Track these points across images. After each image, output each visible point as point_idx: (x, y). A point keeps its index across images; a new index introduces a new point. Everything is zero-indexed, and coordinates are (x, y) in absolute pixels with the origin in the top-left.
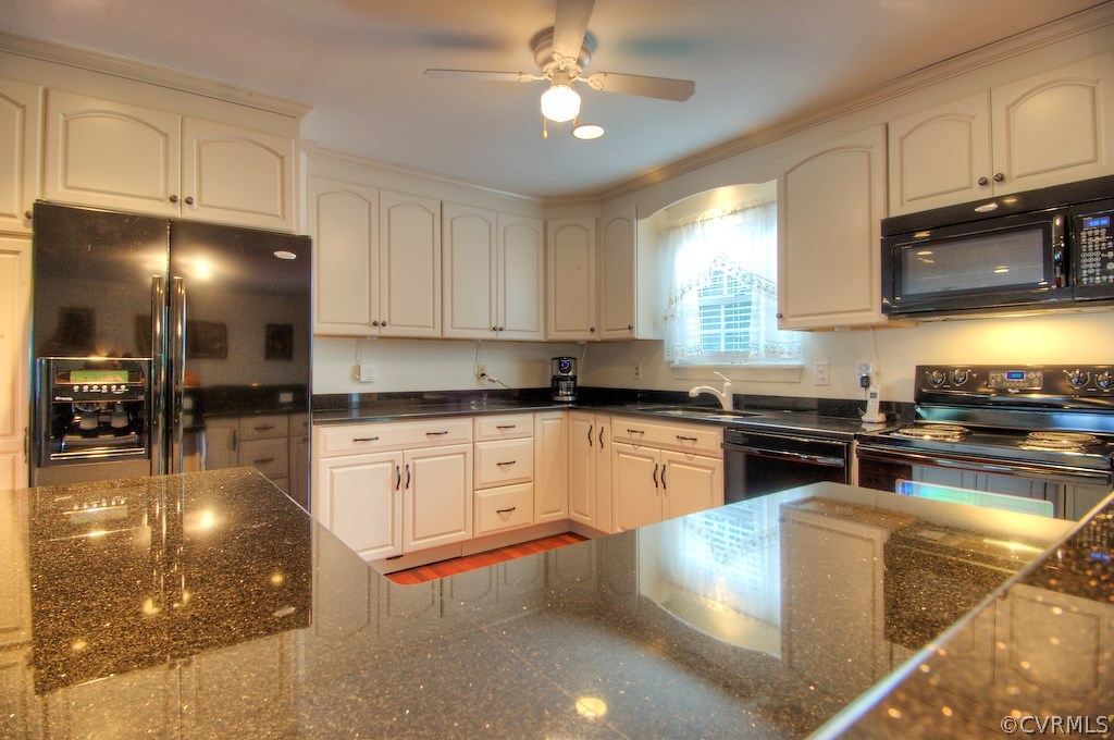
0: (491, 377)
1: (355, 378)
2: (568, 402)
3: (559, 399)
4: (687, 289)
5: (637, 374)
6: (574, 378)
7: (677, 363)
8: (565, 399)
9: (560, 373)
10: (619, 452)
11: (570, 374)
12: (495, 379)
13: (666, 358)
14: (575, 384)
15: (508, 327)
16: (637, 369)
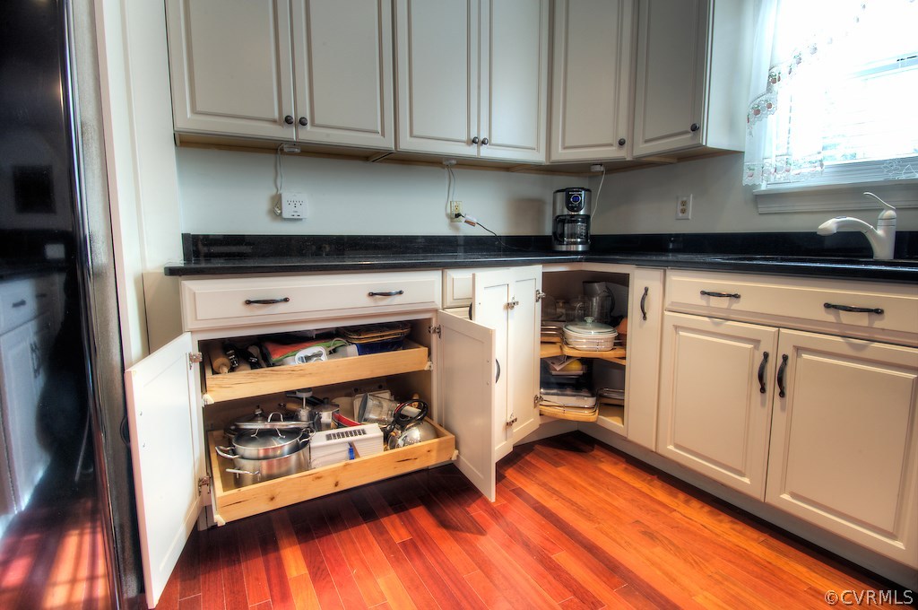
0: (469, 218)
1: (275, 213)
2: (577, 253)
3: (564, 248)
4: (782, 69)
5: (683, 211)
6: (587, 218)
7: (764, 187)
8: (573, 248)
9: (566, 212)
10: (677, 328)
11: (582, 212)
12: (475, 221)
13: (746, 181)
14: (588, 228)
15: (493, 142)
16: (684, 203)
